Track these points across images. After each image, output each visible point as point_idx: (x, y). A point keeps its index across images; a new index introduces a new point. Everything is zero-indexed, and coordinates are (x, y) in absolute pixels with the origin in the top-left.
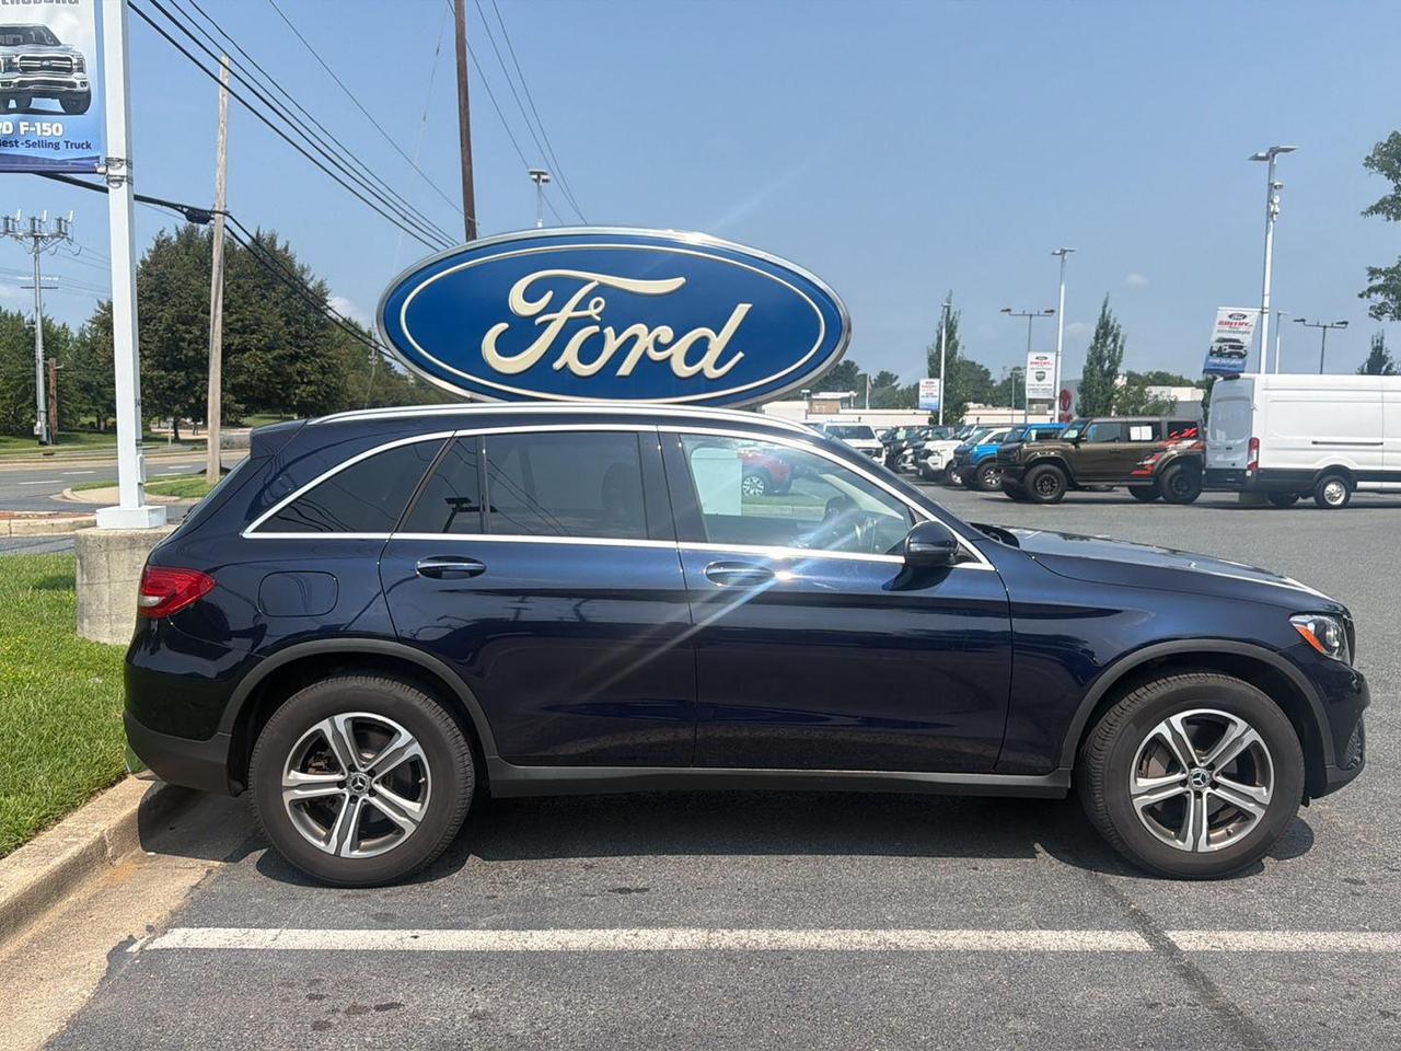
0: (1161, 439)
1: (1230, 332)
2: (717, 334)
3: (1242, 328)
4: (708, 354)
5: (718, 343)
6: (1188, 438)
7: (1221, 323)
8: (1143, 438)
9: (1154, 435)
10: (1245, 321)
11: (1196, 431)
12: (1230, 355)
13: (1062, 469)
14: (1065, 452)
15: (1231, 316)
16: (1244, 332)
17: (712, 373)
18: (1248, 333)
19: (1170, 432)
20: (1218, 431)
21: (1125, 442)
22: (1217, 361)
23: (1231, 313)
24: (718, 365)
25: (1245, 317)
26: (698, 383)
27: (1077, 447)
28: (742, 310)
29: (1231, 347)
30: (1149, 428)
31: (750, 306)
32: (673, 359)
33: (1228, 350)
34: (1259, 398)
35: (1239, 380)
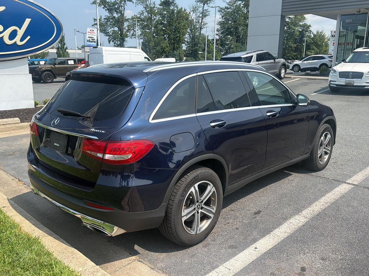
0: (76, 64)
1: (91, 35)
2: (20, 29)
3: (94, 34)
4: (17, 36)
5: (21, 32)
6: (83, 64)
7: (88, 32)
8: (72, 64)
9: (74, 63)
10: (93, 32)
11: (85, 62)
12: (92, 42)
13: (52, 73)
14: (51, 68)
15: (90, 30)
16: (94, 35)
17: (20, 43)
18: (95, 35)
19: (78, 62)
20: (92, 62)
21: (67, 65)
22: (89, 43)
23: (90, 29)
24: (22, 40)
25: (94, 31)
26: (15, 46)
27: (55, 66)
28: (28, 21)
29: (92, 39)
30: (73, 61)
31: (31, 19)
32: (4, 37)
33: (91, 40)
34: (104, 53)
35: (97, 48)
